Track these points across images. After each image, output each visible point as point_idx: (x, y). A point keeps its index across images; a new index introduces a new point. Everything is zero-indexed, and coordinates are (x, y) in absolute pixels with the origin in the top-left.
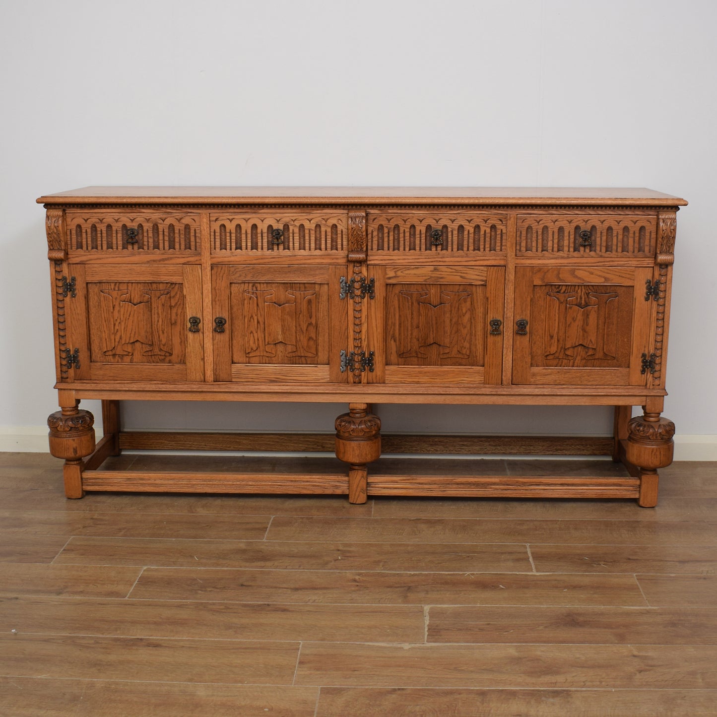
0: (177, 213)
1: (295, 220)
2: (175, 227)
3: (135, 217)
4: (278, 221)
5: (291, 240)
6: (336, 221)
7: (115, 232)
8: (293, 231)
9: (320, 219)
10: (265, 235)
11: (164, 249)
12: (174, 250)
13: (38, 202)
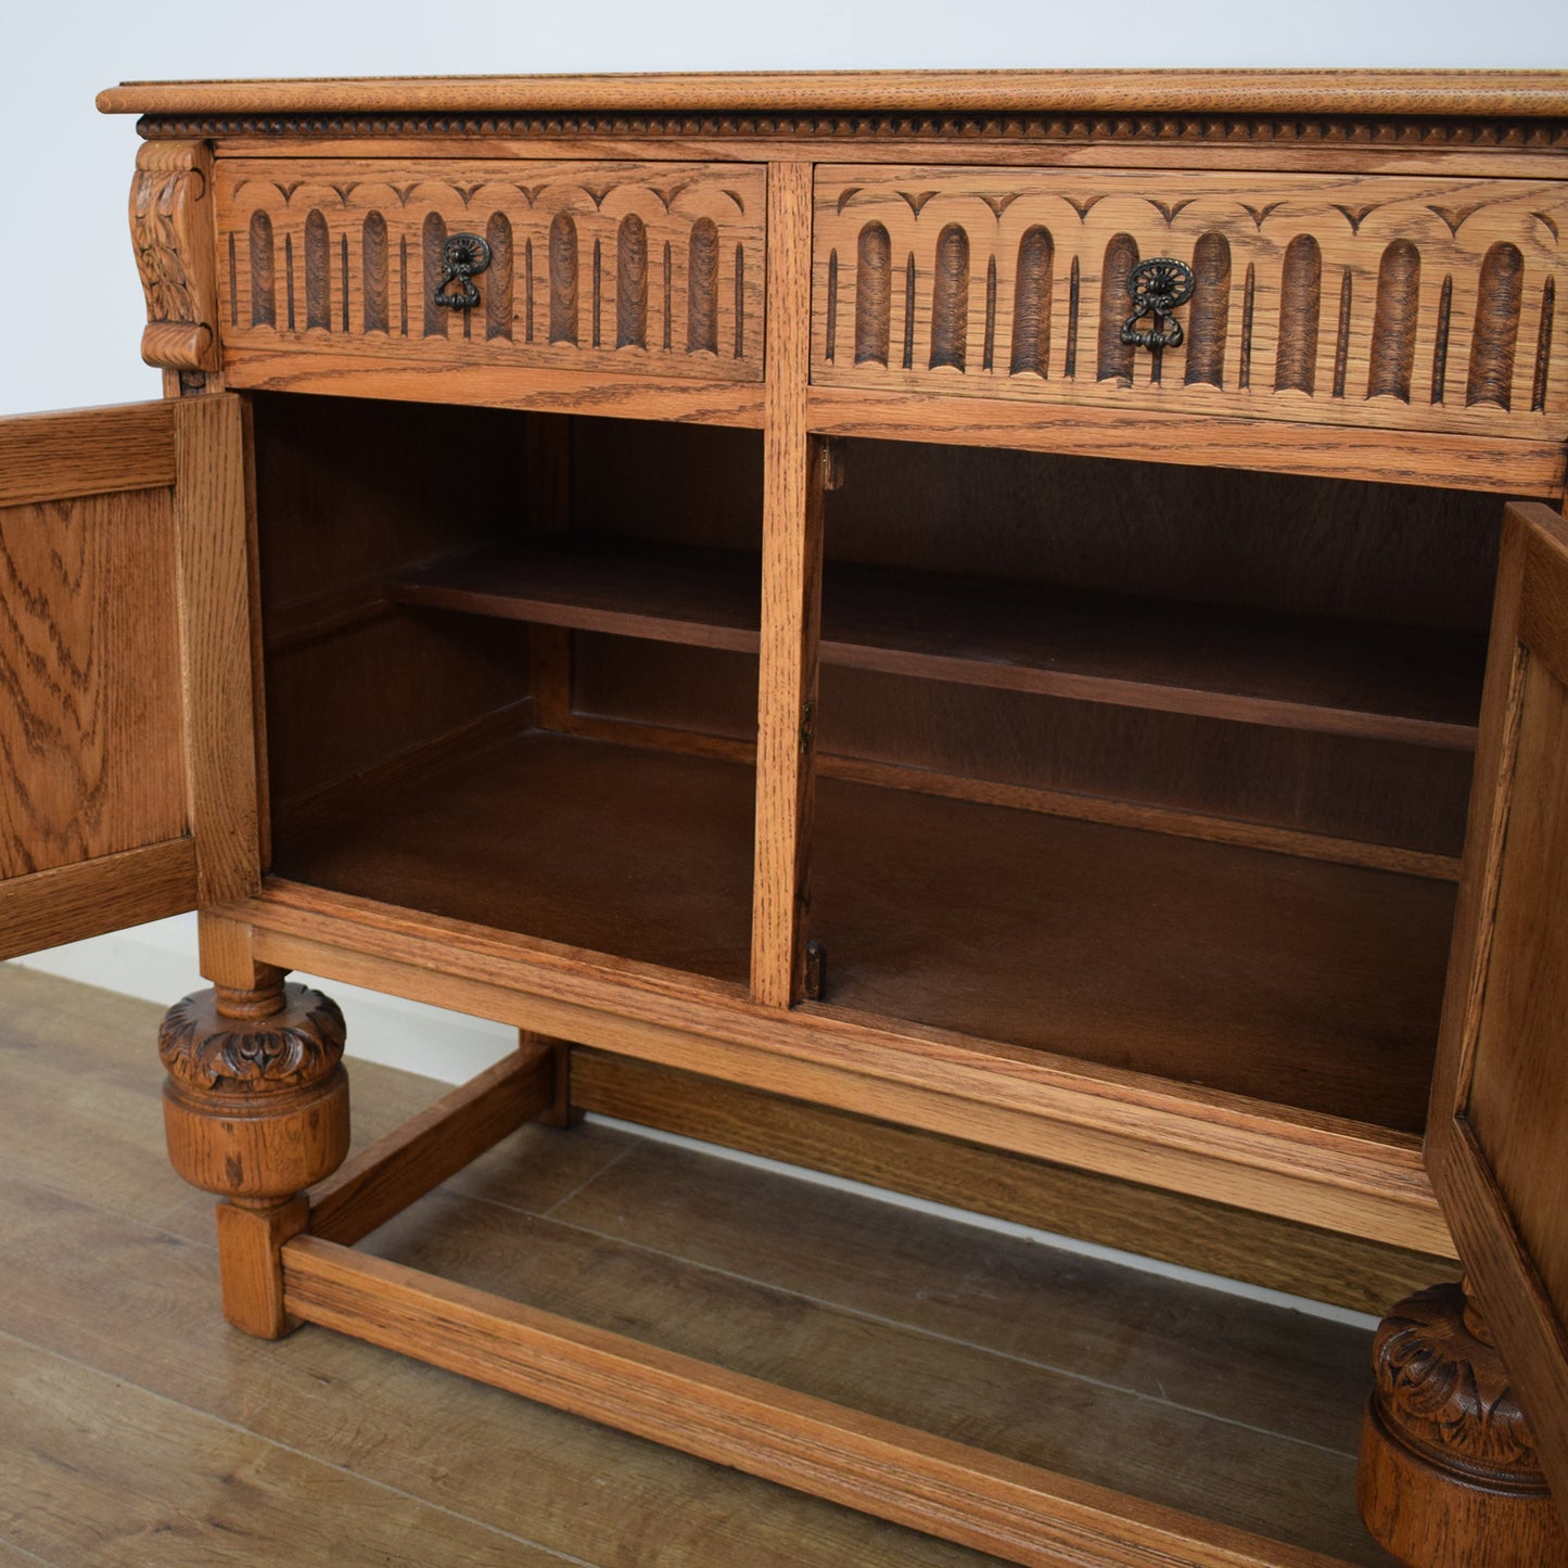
0: (660, 160)
1: (1268, 210)
2: (650, 234)
3: (479, 177)
4: (1169, 215)
5: (1234, 327)
6: (1517, 226)
7: (398, 251)
8: (1251, 275)
9: (1419, 208)
10: (1091, 292)
11: (597, 343)
12: (640, 351)
13: (109, 104)
